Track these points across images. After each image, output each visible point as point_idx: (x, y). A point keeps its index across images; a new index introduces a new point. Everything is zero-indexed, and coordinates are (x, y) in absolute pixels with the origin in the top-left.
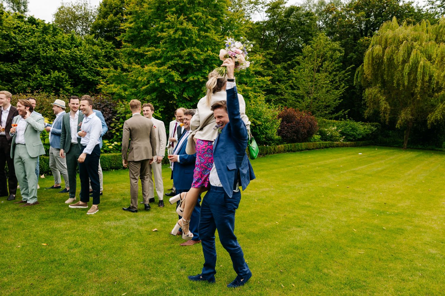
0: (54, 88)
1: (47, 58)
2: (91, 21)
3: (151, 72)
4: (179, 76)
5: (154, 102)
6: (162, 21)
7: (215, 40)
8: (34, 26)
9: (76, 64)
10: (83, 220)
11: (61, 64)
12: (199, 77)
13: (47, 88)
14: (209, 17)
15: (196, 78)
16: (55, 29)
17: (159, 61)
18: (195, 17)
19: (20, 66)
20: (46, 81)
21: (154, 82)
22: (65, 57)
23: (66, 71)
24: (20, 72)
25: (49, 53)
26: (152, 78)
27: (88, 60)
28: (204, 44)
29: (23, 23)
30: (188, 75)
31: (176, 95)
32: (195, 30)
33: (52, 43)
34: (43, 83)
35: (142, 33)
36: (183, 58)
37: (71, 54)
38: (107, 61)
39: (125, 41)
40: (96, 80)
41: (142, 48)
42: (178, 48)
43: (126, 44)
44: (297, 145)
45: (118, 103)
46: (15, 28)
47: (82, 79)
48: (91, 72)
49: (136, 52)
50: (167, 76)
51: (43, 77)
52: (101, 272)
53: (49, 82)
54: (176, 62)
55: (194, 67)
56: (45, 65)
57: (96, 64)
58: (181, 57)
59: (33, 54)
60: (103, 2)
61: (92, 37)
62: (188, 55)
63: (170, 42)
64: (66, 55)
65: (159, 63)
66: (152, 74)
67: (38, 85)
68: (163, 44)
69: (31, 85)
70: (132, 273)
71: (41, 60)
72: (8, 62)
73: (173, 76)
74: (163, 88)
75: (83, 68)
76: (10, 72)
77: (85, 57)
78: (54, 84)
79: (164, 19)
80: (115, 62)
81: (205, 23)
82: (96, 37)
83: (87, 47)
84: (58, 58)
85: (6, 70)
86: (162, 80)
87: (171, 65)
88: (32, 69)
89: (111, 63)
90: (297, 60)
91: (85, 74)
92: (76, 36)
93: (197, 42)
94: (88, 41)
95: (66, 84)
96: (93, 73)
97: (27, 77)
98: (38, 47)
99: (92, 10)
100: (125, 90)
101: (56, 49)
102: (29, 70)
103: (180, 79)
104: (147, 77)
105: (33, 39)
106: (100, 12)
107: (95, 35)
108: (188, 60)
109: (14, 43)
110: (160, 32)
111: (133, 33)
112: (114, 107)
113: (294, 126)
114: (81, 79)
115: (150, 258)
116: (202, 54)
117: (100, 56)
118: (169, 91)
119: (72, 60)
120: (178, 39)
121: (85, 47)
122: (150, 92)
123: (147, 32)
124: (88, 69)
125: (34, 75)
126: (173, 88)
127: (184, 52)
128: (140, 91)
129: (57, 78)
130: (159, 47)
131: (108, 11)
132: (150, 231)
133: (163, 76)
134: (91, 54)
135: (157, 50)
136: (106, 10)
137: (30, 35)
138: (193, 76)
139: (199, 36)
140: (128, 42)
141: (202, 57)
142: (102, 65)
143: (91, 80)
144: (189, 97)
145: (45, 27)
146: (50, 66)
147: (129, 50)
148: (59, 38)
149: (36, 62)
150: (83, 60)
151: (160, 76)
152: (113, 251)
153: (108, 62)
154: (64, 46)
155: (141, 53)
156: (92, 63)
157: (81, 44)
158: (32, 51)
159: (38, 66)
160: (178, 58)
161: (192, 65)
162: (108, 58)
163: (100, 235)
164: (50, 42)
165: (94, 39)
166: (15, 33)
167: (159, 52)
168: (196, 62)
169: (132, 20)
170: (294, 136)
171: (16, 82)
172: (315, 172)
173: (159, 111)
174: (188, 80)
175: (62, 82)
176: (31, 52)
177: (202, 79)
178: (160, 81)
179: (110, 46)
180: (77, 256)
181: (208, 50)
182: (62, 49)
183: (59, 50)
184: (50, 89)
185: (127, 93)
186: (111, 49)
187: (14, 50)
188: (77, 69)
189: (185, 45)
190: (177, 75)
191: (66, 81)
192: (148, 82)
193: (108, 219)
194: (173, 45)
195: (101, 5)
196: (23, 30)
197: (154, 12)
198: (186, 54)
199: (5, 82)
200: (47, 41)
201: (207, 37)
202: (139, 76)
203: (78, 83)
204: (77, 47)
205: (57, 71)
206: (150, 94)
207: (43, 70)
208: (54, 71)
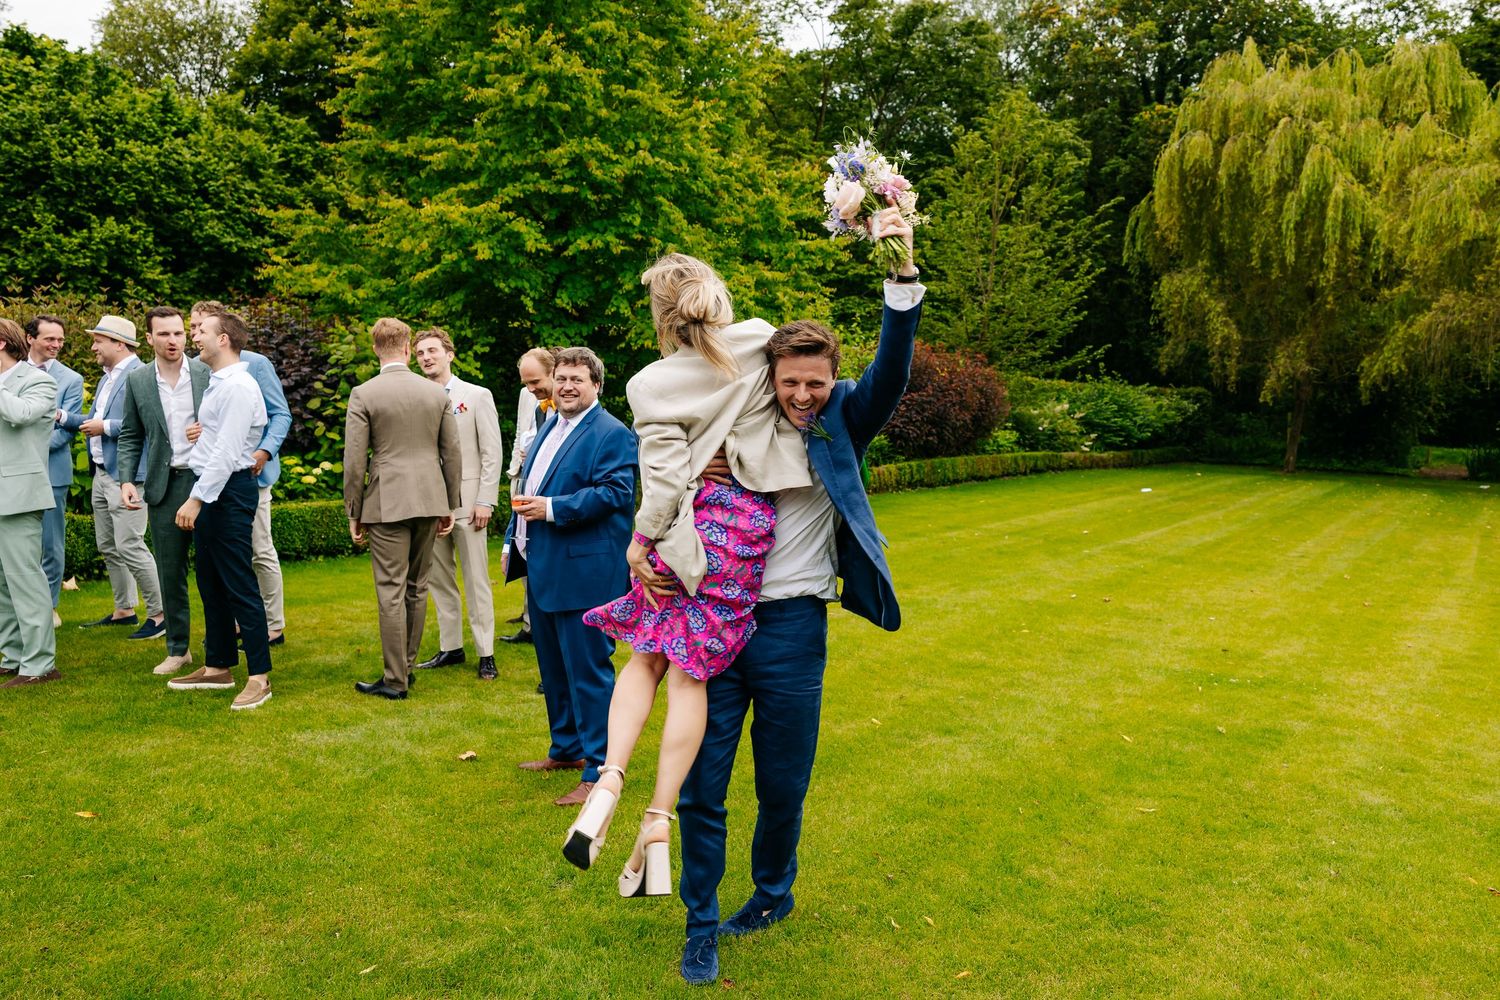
0: (103, 276)
1: (76, 174)
2: (230, 46)
3: (446, 221)
4: (539, 236)
5: (458, 323)
6: (479, 47)
7: (660, 113)
8: (28, 59)
9: (179, 193)
10: (219, 729)
11: (127, 193)
12: (610, 238)
13: (79, 276)
14: (642, 37)
15: (598, 243)
16: (102, 73)
17: (473, 185)
18: (592, 35)
20: (74, 252)
21: (454, 256)
22: (140, 170)
23: (146, 220)
25: (83, 156)
26: (449, 241)
27: (222, 181)
28: (626, 128)
30: (570, 233)
31: (533, 299)
32: (593, 78)
33: (94, 121)
34: (62, 259)
35: (412, 88)
36: (555, 174)
37: (162, 159)
38: (289, 183)
39: (354, 117)
40: (251, 250)
41: (413, 142)
42: (535, 140)
43: (355, 125)
44: (941, 463)
45: (331, 330)
47: (204, 245)
48: (234, 220)
49: (393, 154)
50: (499, 235)
51: (65, 240)
52: (286, 902)
53: (85, 257)
54: (530, 187)
55: (593, 205)
56: (71, 196)
57: (251, 194)
58: (547, 171)
59: (26, 158)
61: (234, 100)
62: (570, 165)
63: (509, 120)
64: (145, 162)
65: (472, 190)
66: (449, 230)
67: (44, 265)
68: (485, 126)
69: (20, 267)
70: (393, 901)
71: (53, 179)
73: (518, 235)
74: (485, 277)
75: (205, 210)
77: (211, 168)
78: (105, 264)
79: (485, 42)
80: (319, 186)
81: (626, 57)
82: (250, 100)
83: (220, 135)
84: (114, 175)
86: (484, 251)
87: (514, 198)
88: (24, 209)
89: (303, 191)
90: (937, 181)
91: (211, 228)
92: (177, 98)
93: (599, 122)
94: (222, 115)
95: (145, 262)
96: (242, 226)
98: (45, 135)
99: (232, 7)
100: (356, 282)
101: (106, 142)
102: (14, 214)
103: (544, 245)
104: (430, 240)
105: (23, 106)
106: (263, 15)
107: (247, 95)
108: (572, 181)
110: (473, 85)
111: (381, 88)
112: (319, 341)
113: (929, 403)
114: (199, 247)
115: (454, 848)
116: (617, 162)
117: (265, 168)
118: (509, 286)
119: (167, 178)
120: (537, 109)
121: (212, 135)
122: (441, 289)
123: (428, 85)
124: (222, 212)
125: (29, 233)
126: (522, 278)
127: (558, 155)
128: (407, 287)
129: (113, 242)
130: (472, 137)
131: (289, 11)
132: (449, 758)
133: (487, 234)
134: (231, 160)
135: (465, 146)
136: (282, 7)
137: (13, 91)
138: (589, 237)
139: (608, 99)
140: (365, 119)
141: (618, 171)
142: (273, 197)
143: (235, 249)
144: (575, 306)
146: (86, 202)
147: (366, 146)
148: (118, 102)
149: (37, 186)
150: (206, 182)
151: (477, 236)
152: (328, 829)
153: (293, 186)
154: (136, 133)
155: (410, 159)
156: (237, 190)
157: (196, 124)
158: (21, 150)
159: (44, 200)
160: (537, 174)
161: (586, 198)
162: (293, 175)
163: (280, 776)
164: (85, 116)
165: (242, 109)
167: (470, 153)
168: (597, 187)
169: (377, 43)
170: (930, 434)
172: (1001, 553)
173: (476, 353)
174: (571, 247)
175: (132, 255)
176: (18, 152)
177: (618, 245)
178: (476, 252)
179: (300, 133)
180: (203, 851)
181: (638, 147)
182: (131, 142)
183: (120, 145)
184: (90, 281)
185: (361, 293)
186: (302, 142)
188: (186, 212)
189: (561, 131)
190: (533, 231)
191: (147, 252)
192: (437, 257)
193: (306, 722)
194: (519, 131)
197: (452, 15)
198: (565, 162)
200: (76, 113)
201: (636, 102)
202: (404, 237)
203: (187, 260)
204: (181, 134)
205: (113, 218)
206: (442, 299)
207: (61, 214)
208: (103, 219)
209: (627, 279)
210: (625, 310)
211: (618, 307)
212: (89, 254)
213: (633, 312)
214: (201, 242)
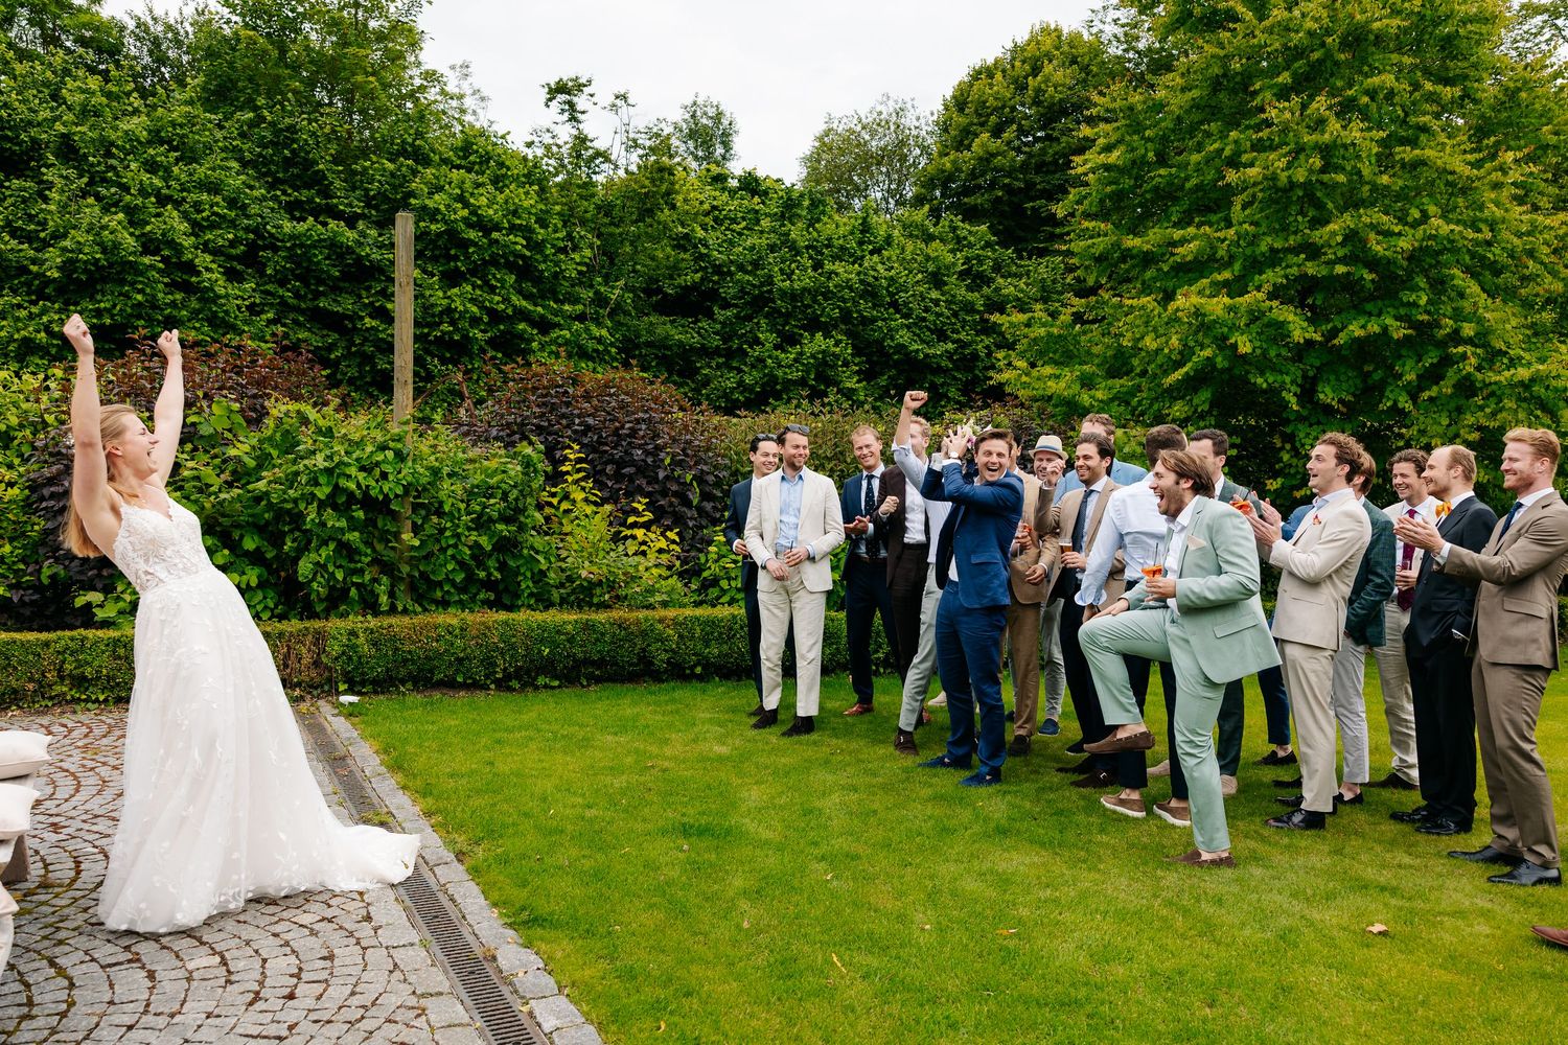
0: (812, 388)
1: (793, 296)
2: (914, 164)
3: (1201, 315)
4: (1305, 324)
6: (1234, 126)
7: (1453, 173)
8: (757, 199)
9: (874, 306)
11: (832, 310)
12: (1389, 321)
13: (792, 388)
14: (1429, 86)
15: (1374, 328)
17: (1226, 275)
18: (1367, 92)
19: (718, 326)
20: (790, 367)
21: (1207, 353)
22: (843, 288)
23: (849, 334)
24: (715, 343)
25: (799, 280)
26: (1200, 338)
27: (911, 293)
28: (1409, 195)
29: (725, 197)
30: (1337, 318)
31: (1295, 394)
32: (1371, 142)
33: (807, 247)
34: (780, 373)
35: (1150, 180)
36: (1325, 254)
37: (862, 276)
38: (970, 289)
39: (1087, 216)
40: (935, 356)
41: (1153, 234)
42: (1300, 218)
43: (1091, 224)
46: (707, 214)
47: (895, 353)
48: (920, 329)
49: (1131, 250)
50: (1255, 328)
51: (783, 356)
53: (798, 371)
54: (1294, 271)
55: (1369, 285)
56: (788, 316)
57: (936, 302)
58: (1313, 251)
59: (754, 286)
60: (954, 97)
61: (920, 215)
62: (1342, 244)
63: (1272, 201)
64: (849, 280)
65: (1228, 280)
66: (1203, 322)
67: (765, 379)
68: (1244, 208)
69: (747, 381)
71: (775, 302)
72: (684, 316)
73: (1281, 325)
75: (896, 320)
76: (690, 346)
77: (902, 281)
78: (812, 376)
80: (998, 290)
81: (1407, 114)
82: (935, 214)
83: (910, 247)
84: (822, 294)
85: (679, 341)
86: (1243, 344)
87: (1276, 285)
88: (751, 331)
91: (901, 337)
92: (874, 219)
93: (1375, 188)
95: (844, 372)
97: (733, 360)
98: (769, 264)
99: (918, 128)
100: (1088, 383)
101: (818, 265)
102: (743, 336)
103: (1312, 334)
104: (1179, 337)
105: (753, 240)
106: (946, 130)
107: (931, 210)
108: (1342, 260)
109: (702, 257)
111: (1117, 184)
114: (889, 356)
116: (1400, 234)
117: (948, 276)
118: (1265, 381)
120: (1306, 185)
121: (903, 250)
123: (1170, 175)
124: (911, 321)
125: (755, 351)
126: (1281, 373)
127: (1330, 233)
129: (820, 356)
131: (972, 124)
133: (1247, 325)
134: (919, 272)
135: (1220, 234)
136: (963, 120)
137: (745, 228)
138: (1362, 322)
139: (1388, 165)
140: (1102, 214)
141: (1404, 244)
143: (921, 356)
144: (1341, 401)
145: (790, 199)
146: (799, 320)
147: (1101, 244)
148: (827, 228)
149: (762, 310)
150: (897, 294)
151: (1234, 328)
153: (973, 291)
154: (841, 254)
155: (1149, 253)
156: (923, 299)
157: (888, 240)
158: (751, 279)
159: (767, 321)
160: (1303, 256)
161: (1362, 278)
162: (973, 281)
164: (802, 243)
165: (927, 222)
166: (704, 227)
167: (1224, 241)
168: (1373, 263)
169: (1113, 139)
171: (705, 375)
174: (1342, 334)
175: (834, 366)
176: (748, 281)
177: (1398, 329)
178: (1235, 346)
182: (837, 263)
183: (828, 266)
185: (1099, 395)
186: (982, 248)
187: (702, 279)
188: (880, 323)
189: (1330, 206)
190: (1297, 319)
191: (846, 364)
192: (1185, 354)
194: (1281, 211)
195: (946, 109)
196: (726, 217)
197: (1201, 98)
198: (1339, 239)
199: (678, 375)
200: (794, 242)
201: (1423, 163)
202: (1147, 334)
203: (877, 368)
204: (877, 251)
205: (820, 334)
206: (1182, 398)
207: (780, 333)
208: (813, 335)
209: (1407, 368)
210: (1405, 403)
211: (1395, 402)
212: (801, 368)
213: (1415, 403)
214: (891, 351)
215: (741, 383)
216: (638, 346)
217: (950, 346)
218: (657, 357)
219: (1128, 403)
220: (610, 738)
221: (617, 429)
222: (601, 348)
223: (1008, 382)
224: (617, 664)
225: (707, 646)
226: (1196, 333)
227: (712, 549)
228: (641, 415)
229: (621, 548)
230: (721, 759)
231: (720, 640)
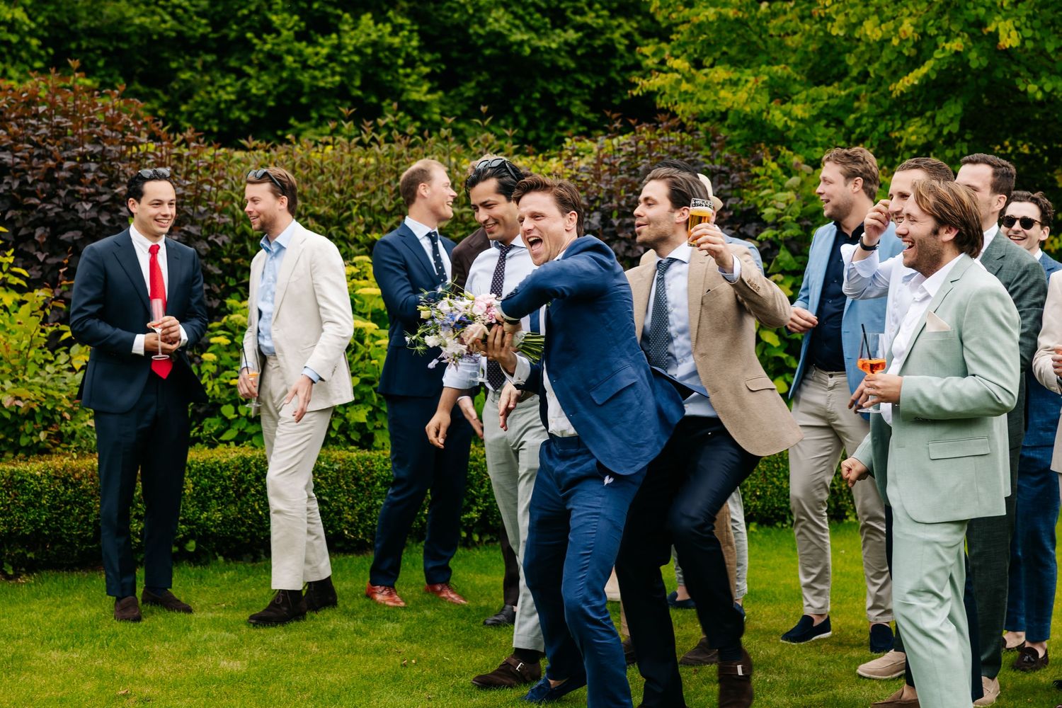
0: (356, 101)
13: (325, 101)
20: (321, 67)
21: (956, 45)
23: (412, 15)
24: (201, 30)
26: (945, 21)
34: (305, 78)
40: (549, 50)
45: (756, 170)
47: (486, 46)
51: (310, 50)
53: (334, 73)
67: (283, 88)
69: (254, 91)
76: (160, 34)
78: (357, 83)
85: (141, 26)
86: (1007, 33)
88: (257, 11)
91: (496, 21)
95: (407, 76)
96: (537, 16)
97: (230, 57)
102: (245, 17)
104: (914, 20)
112: (737, 187)
114: (477, 50)
118: (1041, 89)
125: (265, 42)
129: (369, 51)
143: (527, 51)
171: (185, 81)
175: (391, 67)
178: (995, 36)
191: (410, 63)
192: (923, 47)
199: (142, 82)
202: (867, 16)
203: (459, 70)
205: (369, 15)
206: (921, 114)
207: (303, 14)
208: (357, 18)
212: (338, 69)
214: (480, 42)
215: (243, 94)
216: (74, 36)
217: (572, 35)
218: (105, 53)
219: (840, 123)
220: (55, 654)
221: (51, 170)
222: (14, 39)
223: (660, 92)
224: (59, 540)
225: (204, 508)
226: (940, 14)
227: (208, 356)
228: (88, 147)
229: (63, 358)
230: (233, 680)
231: (223, 498)
